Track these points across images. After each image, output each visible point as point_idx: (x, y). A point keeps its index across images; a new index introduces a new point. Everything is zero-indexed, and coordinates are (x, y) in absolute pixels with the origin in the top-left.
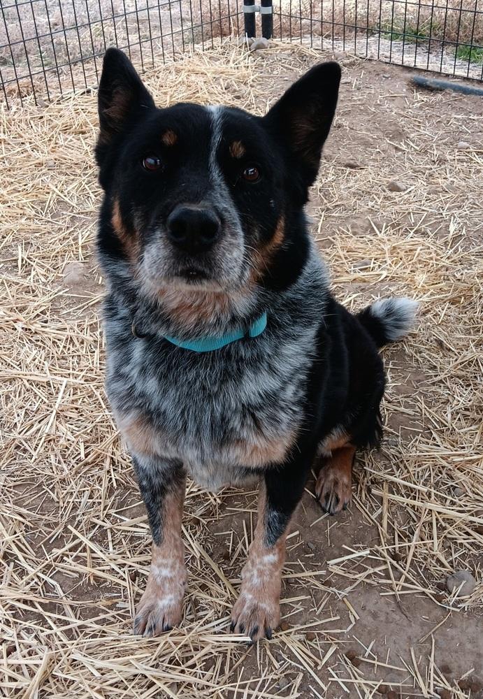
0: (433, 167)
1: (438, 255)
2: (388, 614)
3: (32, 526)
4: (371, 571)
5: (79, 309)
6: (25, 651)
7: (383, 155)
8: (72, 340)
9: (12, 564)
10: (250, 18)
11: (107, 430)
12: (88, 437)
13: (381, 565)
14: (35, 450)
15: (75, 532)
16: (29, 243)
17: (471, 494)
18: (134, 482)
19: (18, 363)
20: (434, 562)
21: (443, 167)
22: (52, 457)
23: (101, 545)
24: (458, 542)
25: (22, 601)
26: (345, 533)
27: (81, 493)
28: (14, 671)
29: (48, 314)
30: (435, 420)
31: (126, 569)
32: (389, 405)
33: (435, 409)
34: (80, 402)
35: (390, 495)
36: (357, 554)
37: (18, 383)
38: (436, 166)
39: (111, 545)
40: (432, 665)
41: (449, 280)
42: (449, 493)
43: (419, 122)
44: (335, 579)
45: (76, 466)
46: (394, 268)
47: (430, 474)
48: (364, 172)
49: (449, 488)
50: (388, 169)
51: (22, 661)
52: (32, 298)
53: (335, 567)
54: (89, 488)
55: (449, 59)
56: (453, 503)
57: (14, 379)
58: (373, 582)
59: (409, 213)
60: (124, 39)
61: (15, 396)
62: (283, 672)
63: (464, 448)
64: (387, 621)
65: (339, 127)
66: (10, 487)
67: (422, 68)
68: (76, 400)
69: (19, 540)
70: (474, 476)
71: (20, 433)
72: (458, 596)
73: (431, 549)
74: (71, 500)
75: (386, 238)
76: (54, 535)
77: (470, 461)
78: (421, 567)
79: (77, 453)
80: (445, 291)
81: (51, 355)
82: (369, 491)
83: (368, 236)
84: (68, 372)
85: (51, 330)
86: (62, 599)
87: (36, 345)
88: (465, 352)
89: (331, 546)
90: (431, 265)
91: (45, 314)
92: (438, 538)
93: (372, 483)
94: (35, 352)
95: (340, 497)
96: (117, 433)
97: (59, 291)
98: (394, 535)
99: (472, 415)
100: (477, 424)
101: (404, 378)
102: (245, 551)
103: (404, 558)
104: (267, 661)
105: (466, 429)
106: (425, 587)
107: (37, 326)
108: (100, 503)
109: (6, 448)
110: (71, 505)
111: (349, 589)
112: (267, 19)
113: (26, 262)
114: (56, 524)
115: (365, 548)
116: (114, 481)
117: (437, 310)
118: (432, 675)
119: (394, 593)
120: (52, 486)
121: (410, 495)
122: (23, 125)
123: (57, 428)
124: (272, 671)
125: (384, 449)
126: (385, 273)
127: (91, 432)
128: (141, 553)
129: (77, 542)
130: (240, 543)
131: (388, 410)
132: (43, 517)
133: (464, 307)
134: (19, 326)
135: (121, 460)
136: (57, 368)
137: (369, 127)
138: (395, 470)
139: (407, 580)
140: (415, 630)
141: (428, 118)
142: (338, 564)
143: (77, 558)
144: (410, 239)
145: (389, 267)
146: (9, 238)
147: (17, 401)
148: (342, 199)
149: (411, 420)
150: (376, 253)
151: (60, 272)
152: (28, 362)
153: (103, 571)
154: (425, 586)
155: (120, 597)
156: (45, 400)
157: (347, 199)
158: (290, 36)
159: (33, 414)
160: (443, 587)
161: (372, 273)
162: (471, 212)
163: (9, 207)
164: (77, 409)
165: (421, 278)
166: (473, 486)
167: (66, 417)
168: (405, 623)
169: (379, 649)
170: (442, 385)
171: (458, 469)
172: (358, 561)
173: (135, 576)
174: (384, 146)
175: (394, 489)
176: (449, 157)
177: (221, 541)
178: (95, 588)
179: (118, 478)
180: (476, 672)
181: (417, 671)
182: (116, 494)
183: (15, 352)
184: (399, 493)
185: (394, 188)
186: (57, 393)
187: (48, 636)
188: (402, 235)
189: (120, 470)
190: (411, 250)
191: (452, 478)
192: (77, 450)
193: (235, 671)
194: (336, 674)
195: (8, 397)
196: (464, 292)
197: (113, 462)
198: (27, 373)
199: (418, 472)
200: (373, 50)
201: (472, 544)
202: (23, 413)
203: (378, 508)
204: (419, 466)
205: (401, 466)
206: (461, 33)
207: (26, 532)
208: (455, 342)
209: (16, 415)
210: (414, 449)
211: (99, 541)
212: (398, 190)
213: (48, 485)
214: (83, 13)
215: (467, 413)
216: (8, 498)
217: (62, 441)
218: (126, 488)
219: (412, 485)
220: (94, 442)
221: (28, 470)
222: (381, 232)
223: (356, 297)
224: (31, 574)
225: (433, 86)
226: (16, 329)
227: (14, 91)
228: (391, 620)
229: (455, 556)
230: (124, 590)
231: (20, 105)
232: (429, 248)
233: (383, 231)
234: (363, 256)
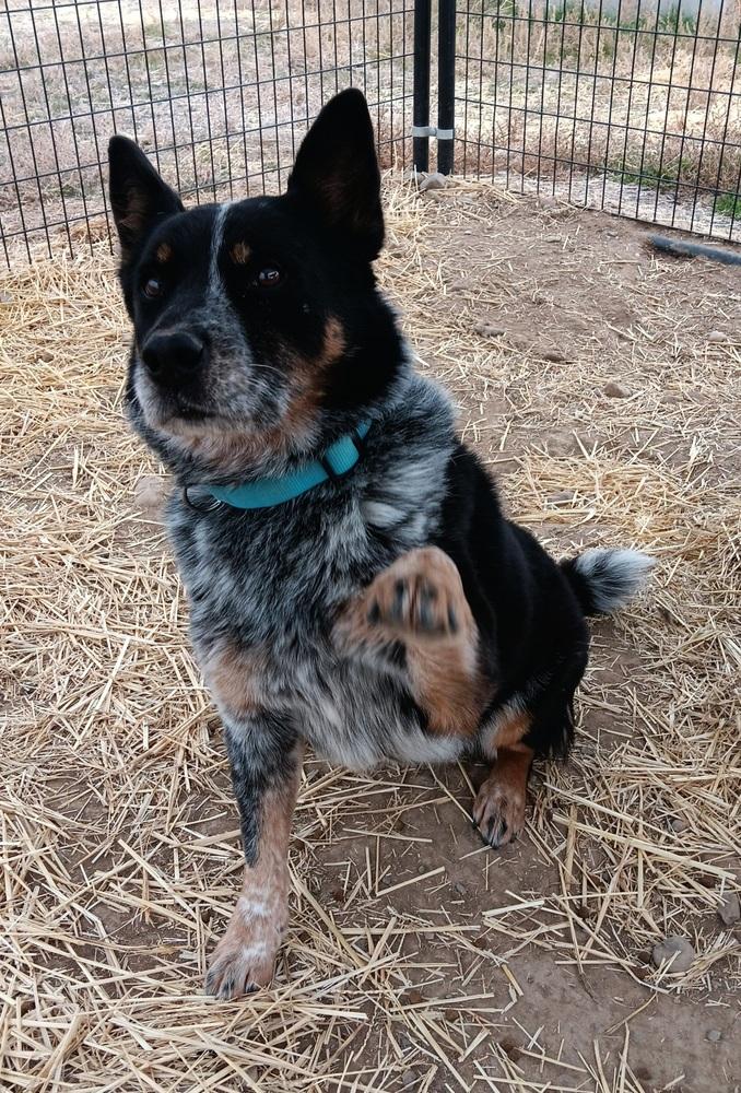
0: (671, 365)
1: (671, 489)
2: (564, 990)
3: (69, 838)
4: (544, 929)
5: (155, 540)
6: (48, 1010)
7: (600, 345)
8: (141, 584)
9: (37, 889)
10: (421, 145)
11: (182, 711)
12: (156, 720)
13: (560, 922)
14: (80, 733)
15: (128, 849)
16: (89, 446)
17: (696, 830)
18: (214, 786)
19: (64, 611)
20: (636, 923)
21: (686, 365)
22: (103, 744)
23: (163, 870)
24: (674, 896)
25: (47, 940)
26: (511, 874)
27: (140, 796)
28: (30, 1036)
29: (110, 545)
30: (651, 723)
31: (196, 905)
32: (586, 698)
33: (652, 707)
34: (147, 669)
35: (580, 824)
36: (527, 904)
37: (61, 639)
38: (676, 364)
39: (177, 870)
40: (624, 1066)
41: (684, 525)
42: (665, 826)
43: (656, 301)
44: (492, 937)
45: (135, 757)
46: (606, 505)
47: (639, 798)
48: (571, 368)
49: (664, 819)
50: (606, 365)
51: (42, 1024)
52: (90, 523)
53: (493, 921)
54: (152, 790)
55: (704, 213)
56: (669, 841)
57: (57, 633)
58: (546, 945)
59: (633, 429)
60: (241, 167)
61: (57, 657)
62: (410, 1062)
63: (690, 763)
64: (563, 1001)
65: (540, 303)
66: (41, 782)
67: (664, 224)
68: (142, 667)
69: (49, 856)
70: (702, 804)
71: (59, 708)
72: (668, 973)
73: (632, 903)
74: (126, 806)
75: (597, 462)
76: (98, 853)
77: (698, 782)
78: (616, 929)
79: (138, 740)
80: (678, 540)
81: (110, 603)
82: (549, 817)
83: (571, 459)
84: (133, 627)
85: (113, 568)
86: (103, 941)
87: (91, 588)
88: (700, 629)
89: (489, 891)
90: (660, 502)
91: (106, 545)
92: (645, 889)
93: (555, 806)
94: (88, 597)
95: (508, 823)
96: (196, 716)
97: (128, 515)
98: (581, 881)
99: (705, 717)
100: (711, 730)
101: (610, 660)
102: (366, 890)
103: (593, 914)
104: (387, 1046)
105: (695, 737)
106: (621, 957)
107: (93, 562)
108: (165, 812)
109: (40, 728)
110: (125, 812)
111: (511, 952)
112: (446, 147)
113: (84, 472)
114: (103, 837)
115: (537, 897)
116: (187, 782)
117: (664, 567)
118: (623, 1080)
119: (574, 962)
120: (100, 784)
121: (607, 826)
122: (91, 281)
123: (112, 705)
124: (393, 1060)
125: (574, 758)
126: (592, 512)
127: (160, 712)
128: (218, 885)
129: (129, 863)
130: (360, 879)
131: (584, 705)
132: (85, 826)
133: (703, 565)
134: (68, 560)
135: (199, 753)
136: (118, 621)
137: (582, 304)
138: (588, 789)
139: (595, 945)
140: (602, 1015)
141: (669, 295)
142: (497, 917)
143: (128, 886)
144: (631, 466)
145: (598, 503)
146: (63, 438)
147: (59, 663)
148: (536, 404)
149: (617, 720)
150: (582, 483)
151: (131, 488)
152: (78, 611)
153: (164, 906)
154: (621, 955)
155: (185, 943)
156: (99, 664)
157: (545, 405)
158: (477, 172)
159: (81, 682)
160: (648, 959)
161: (574, 511)
162: (722, 431)
163: (65, 394)
164: (142, 679)
165: (644, 521)
166: (700, 818)
167: (127, 690)
168: (589, 1004)
169: (548, 1038)
170: (664, 673)
171: (679, 793)
172: (527, 914)
173: (208, 915)
174: (603, 332)
175: (584, 814)
176: (695, 352)
177: (332, 875)
178: (151, 929)
179: (192, 778)
180: (687, 1080)
181: (601, 1073)
182: (188, 800)
183: (60, 596)
184: (592, 822)
185: (613, 392)
186: (116, 656)
187: (81, 991)
188: (621, 459)
189: (197, 767)
190: (632, 481)
191: (670, 805)
192: (138, 737)
193: (341, 1056)
194: (485, 1070)
195: (46, 658)
196: (705, 544)
197: (187, 756)
198: (76, 625)
199: (622, 794)
200: (595, 197)
201: (694, 901)
202: (66, 682)
203: (560, 841)
204: (624, 786)
205: (598, 784)
206: (724, 177)
207: (60, 845)
208: (687, 613)
209: (56, 683)
210: (619, 761)
211: (161, 865)
212: (619, 395)
213: (95, 783)
214: (186, 129)
215: (698, 714)
216: (37, 797)
217: (118, 723)
218: (204, 793)
219: (613, 813)
220: (163, 727)
221: (68, 760)
222: (590, 454)
223: (549, 543)
224: (63, 904)
225: (680, 250)
226: (64, 564)
227: (83, 233)
228: (568, 1000)
229: (667, 916)
230: (191, 934)
231: (89, 253)
232: (658, 480)
233: (594, 453)
234: (563, 486)
